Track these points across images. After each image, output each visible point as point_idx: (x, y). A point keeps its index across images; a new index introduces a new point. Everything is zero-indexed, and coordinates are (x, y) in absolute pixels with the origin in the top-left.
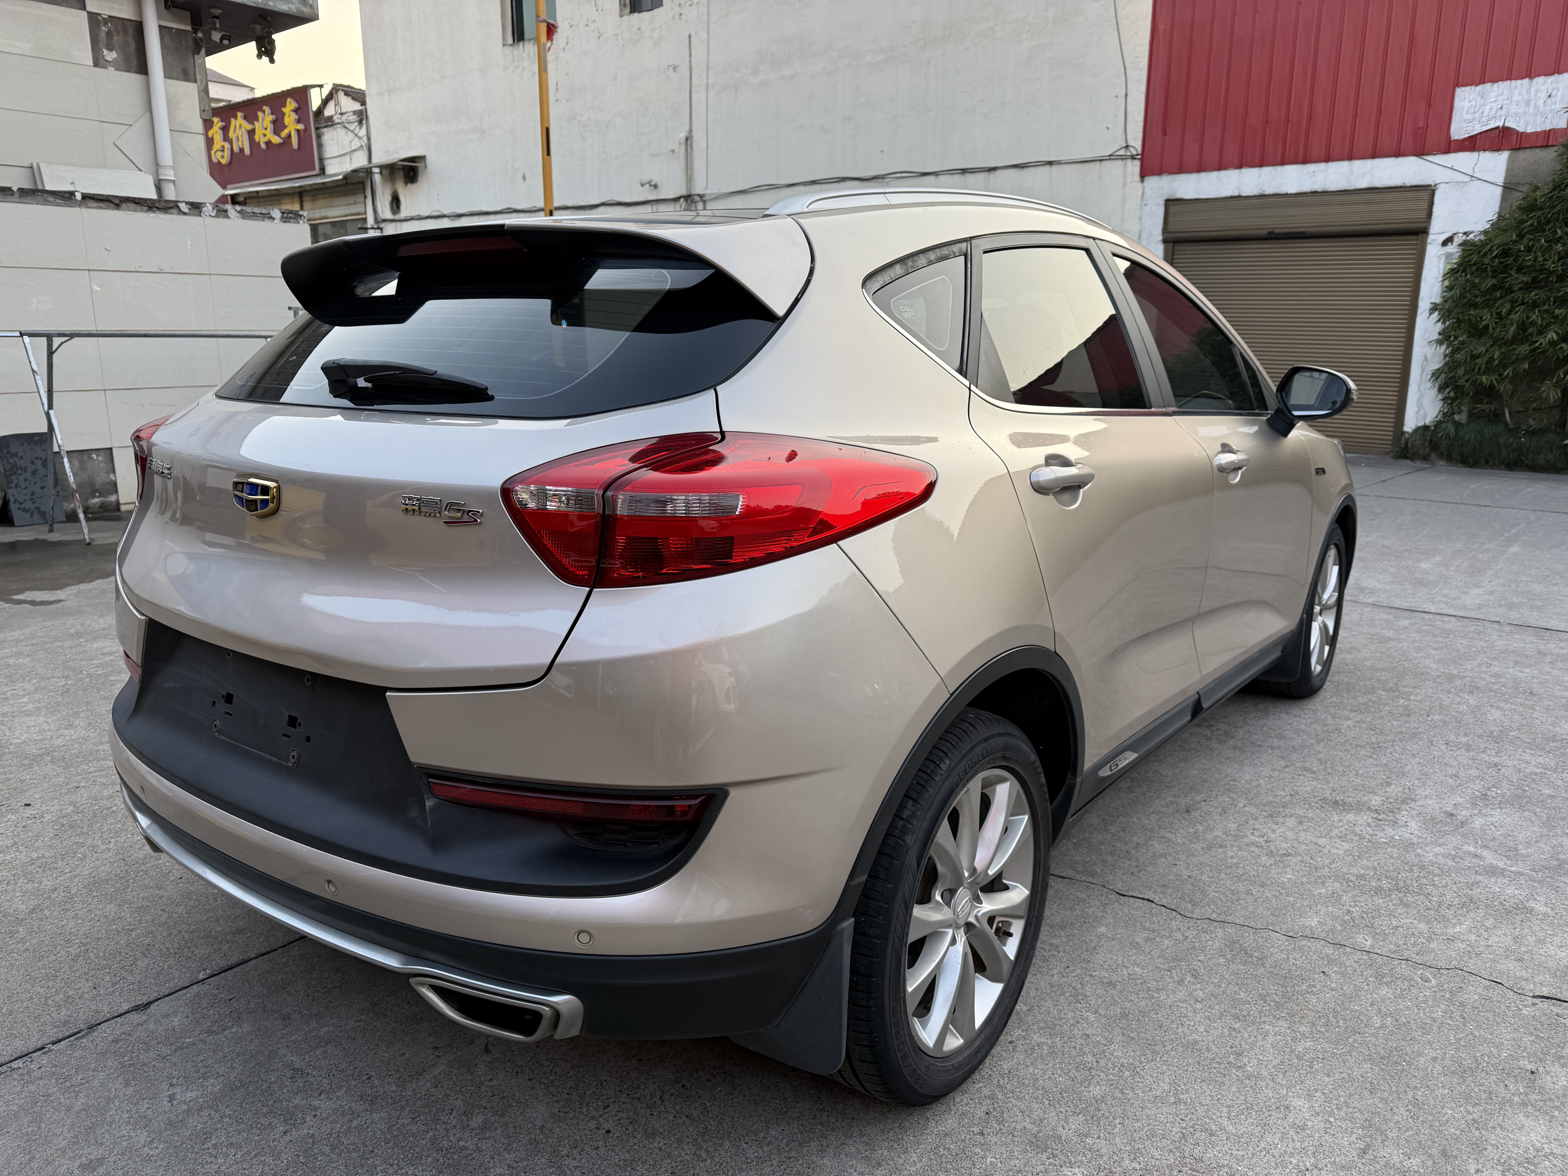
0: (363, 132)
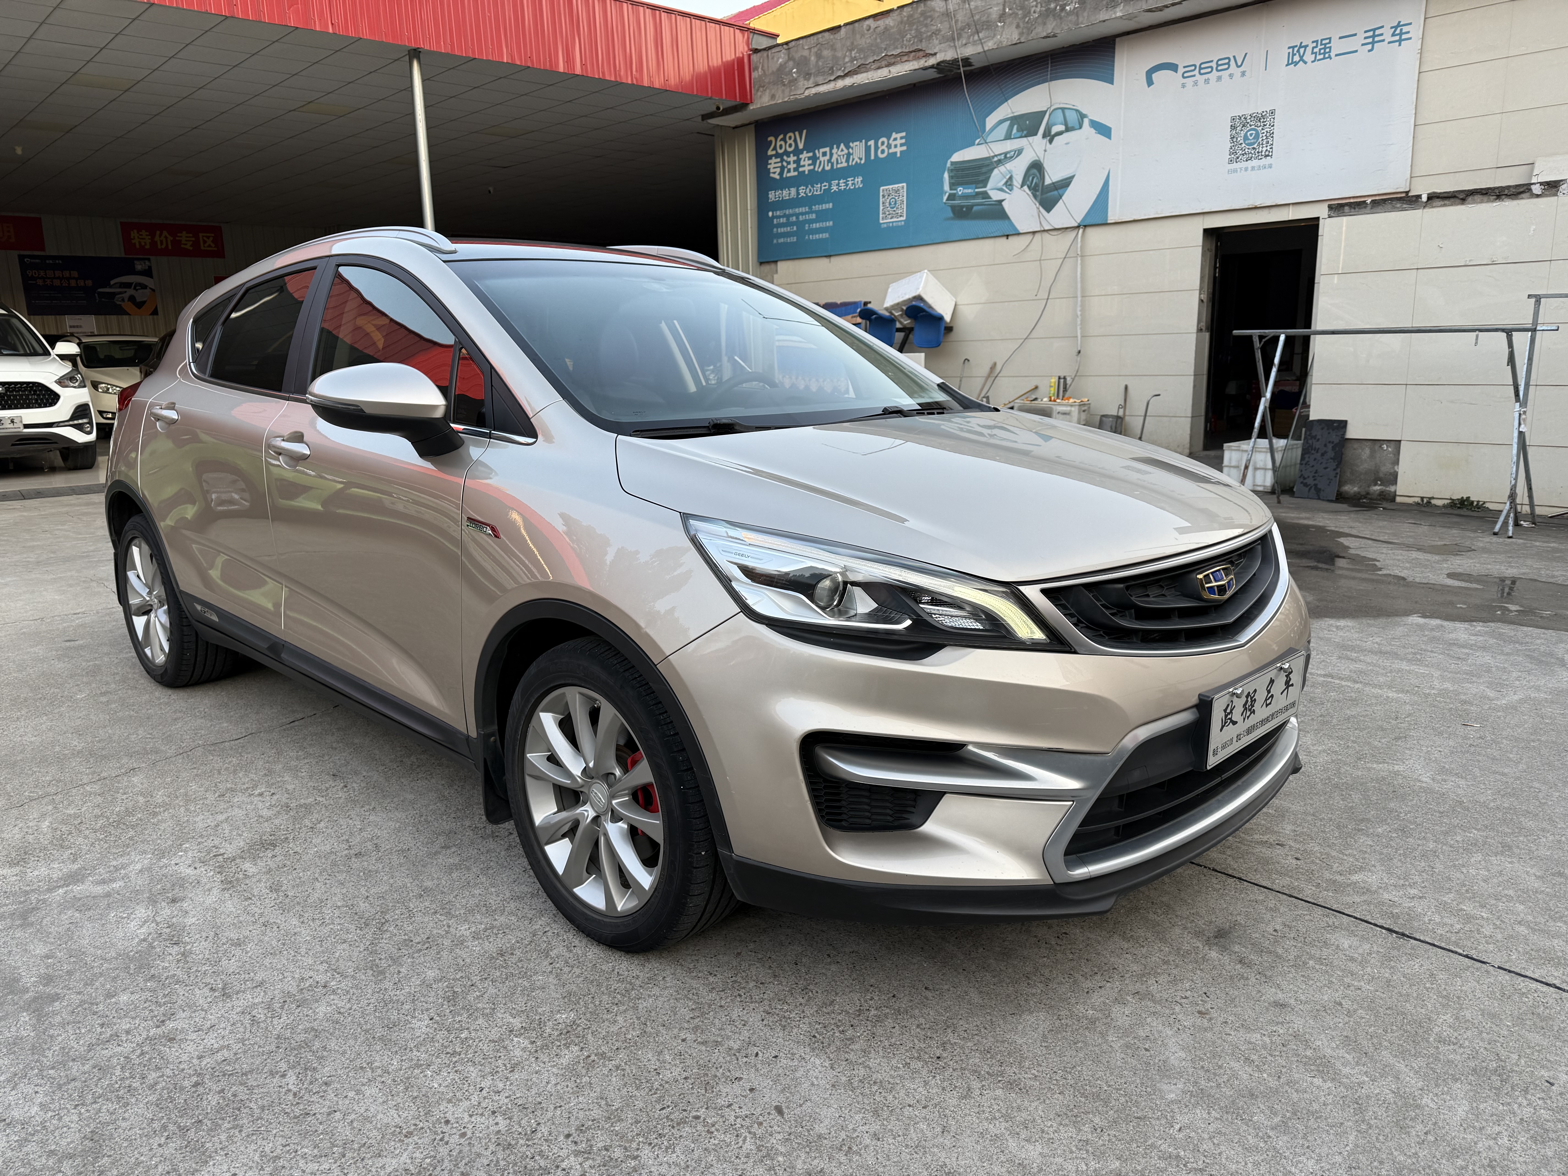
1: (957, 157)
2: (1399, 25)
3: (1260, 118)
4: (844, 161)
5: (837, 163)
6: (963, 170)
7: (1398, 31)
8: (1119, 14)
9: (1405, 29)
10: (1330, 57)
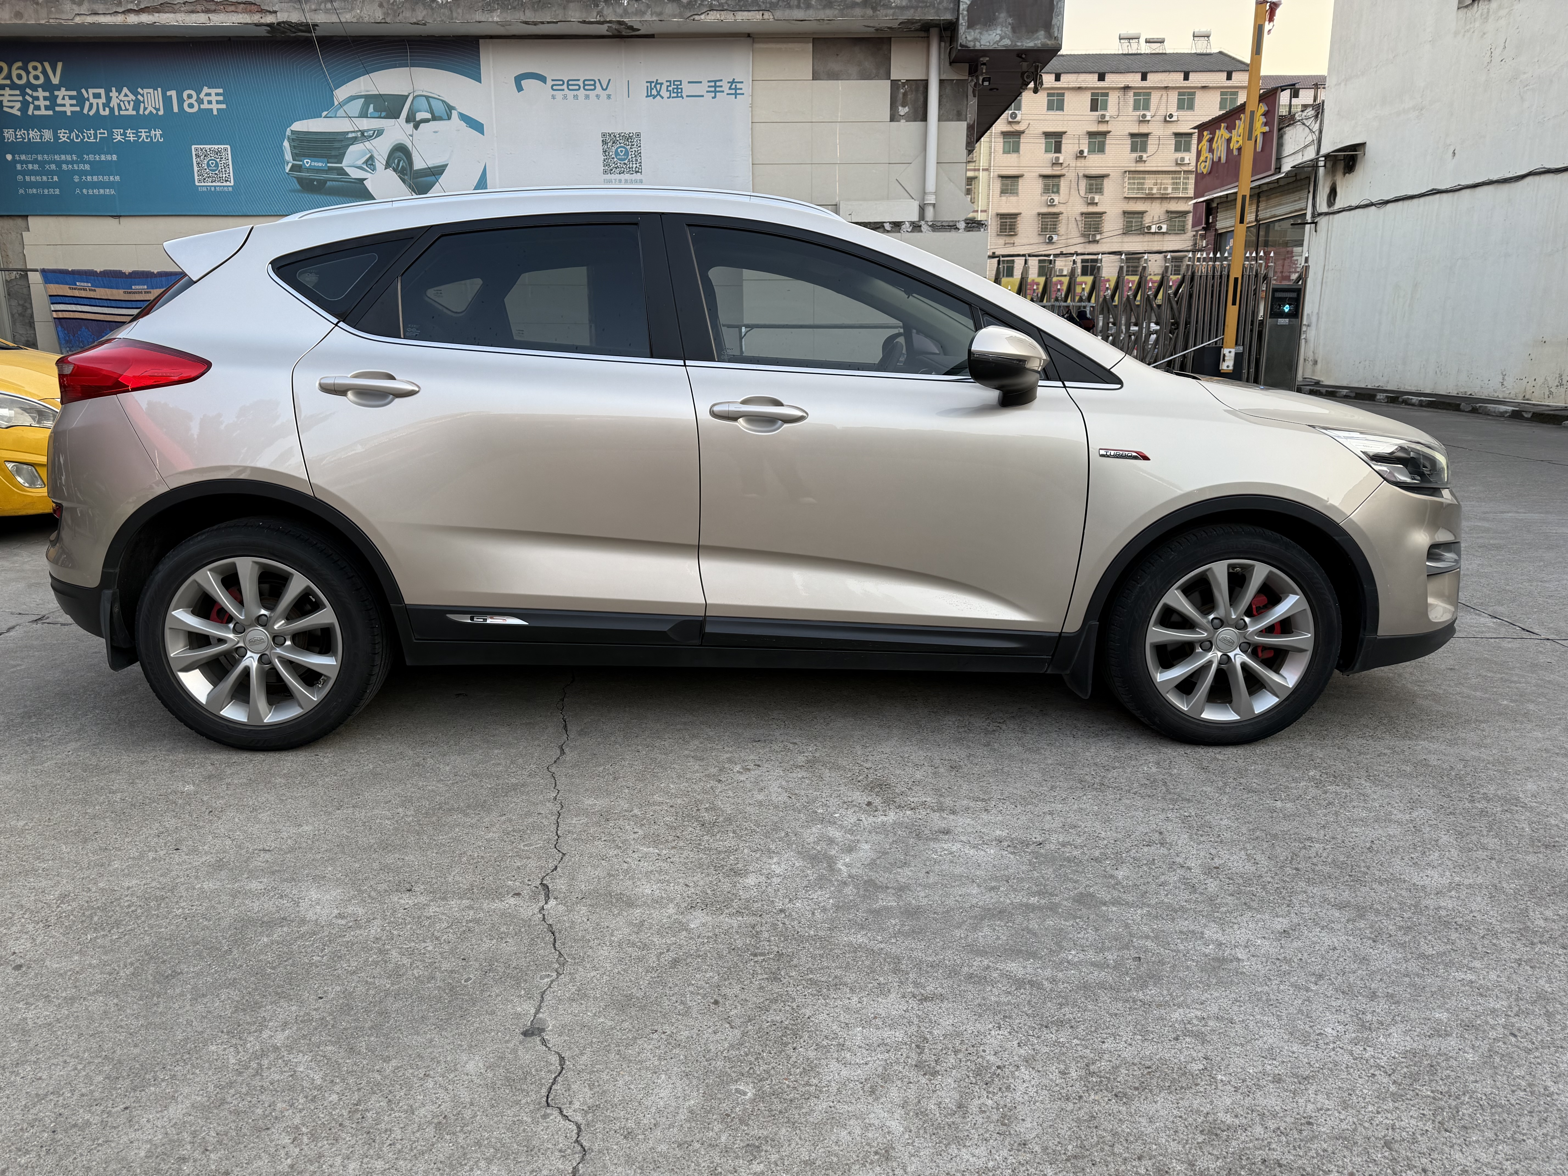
0: (1316, 127)
1: (299, 126)
2: (733, 82)
3: (628, 138)
4: (131, 108)
5: (120, 108)
6: (309, 141)
7: (733, 87)
8: (496, 19)
9: (739, 86)
10: (682, 96)
